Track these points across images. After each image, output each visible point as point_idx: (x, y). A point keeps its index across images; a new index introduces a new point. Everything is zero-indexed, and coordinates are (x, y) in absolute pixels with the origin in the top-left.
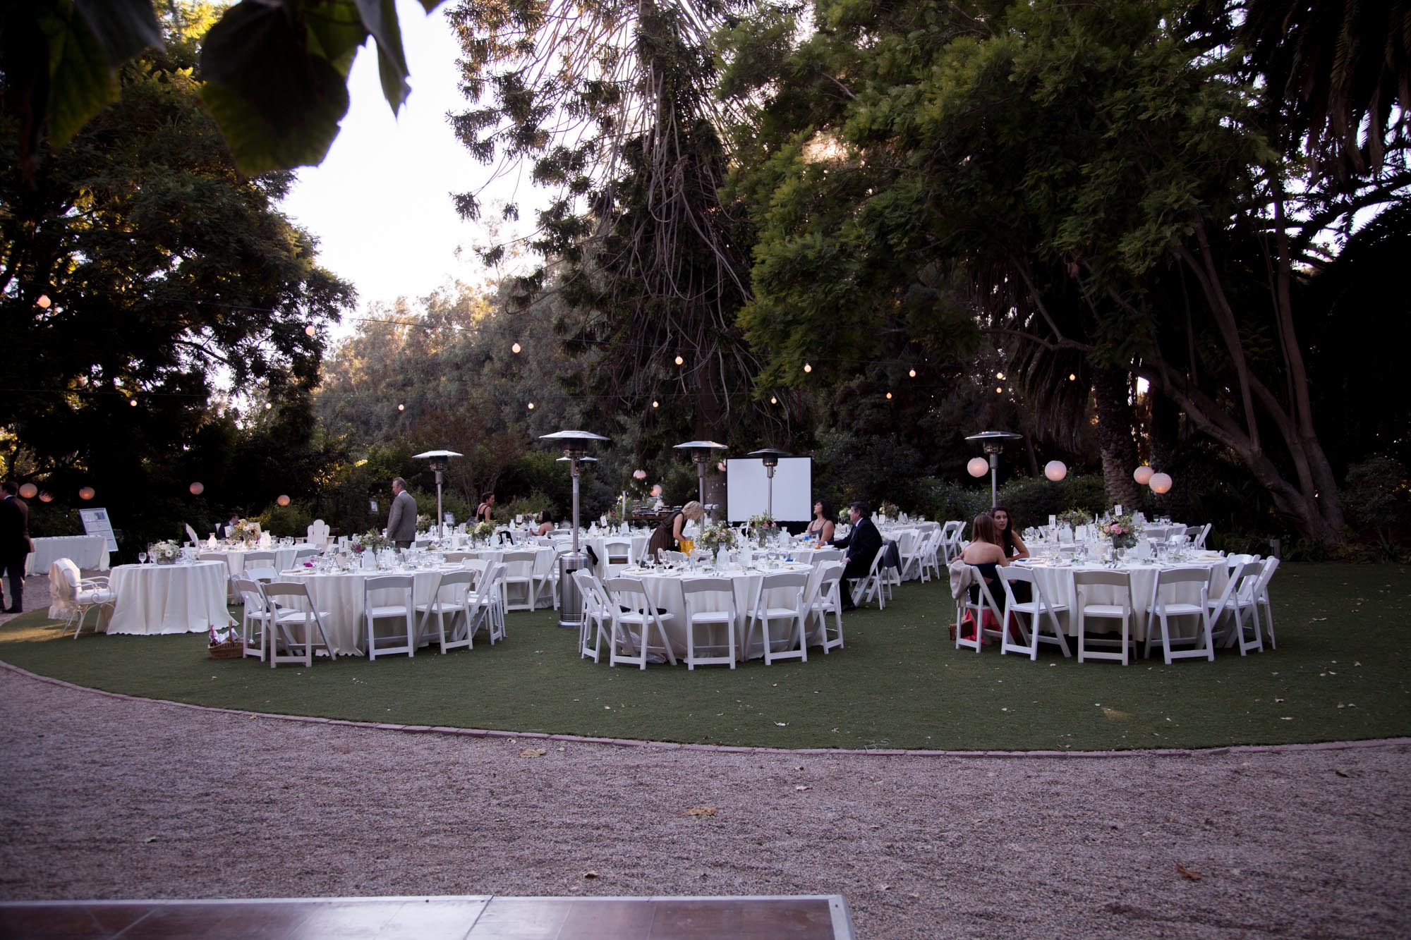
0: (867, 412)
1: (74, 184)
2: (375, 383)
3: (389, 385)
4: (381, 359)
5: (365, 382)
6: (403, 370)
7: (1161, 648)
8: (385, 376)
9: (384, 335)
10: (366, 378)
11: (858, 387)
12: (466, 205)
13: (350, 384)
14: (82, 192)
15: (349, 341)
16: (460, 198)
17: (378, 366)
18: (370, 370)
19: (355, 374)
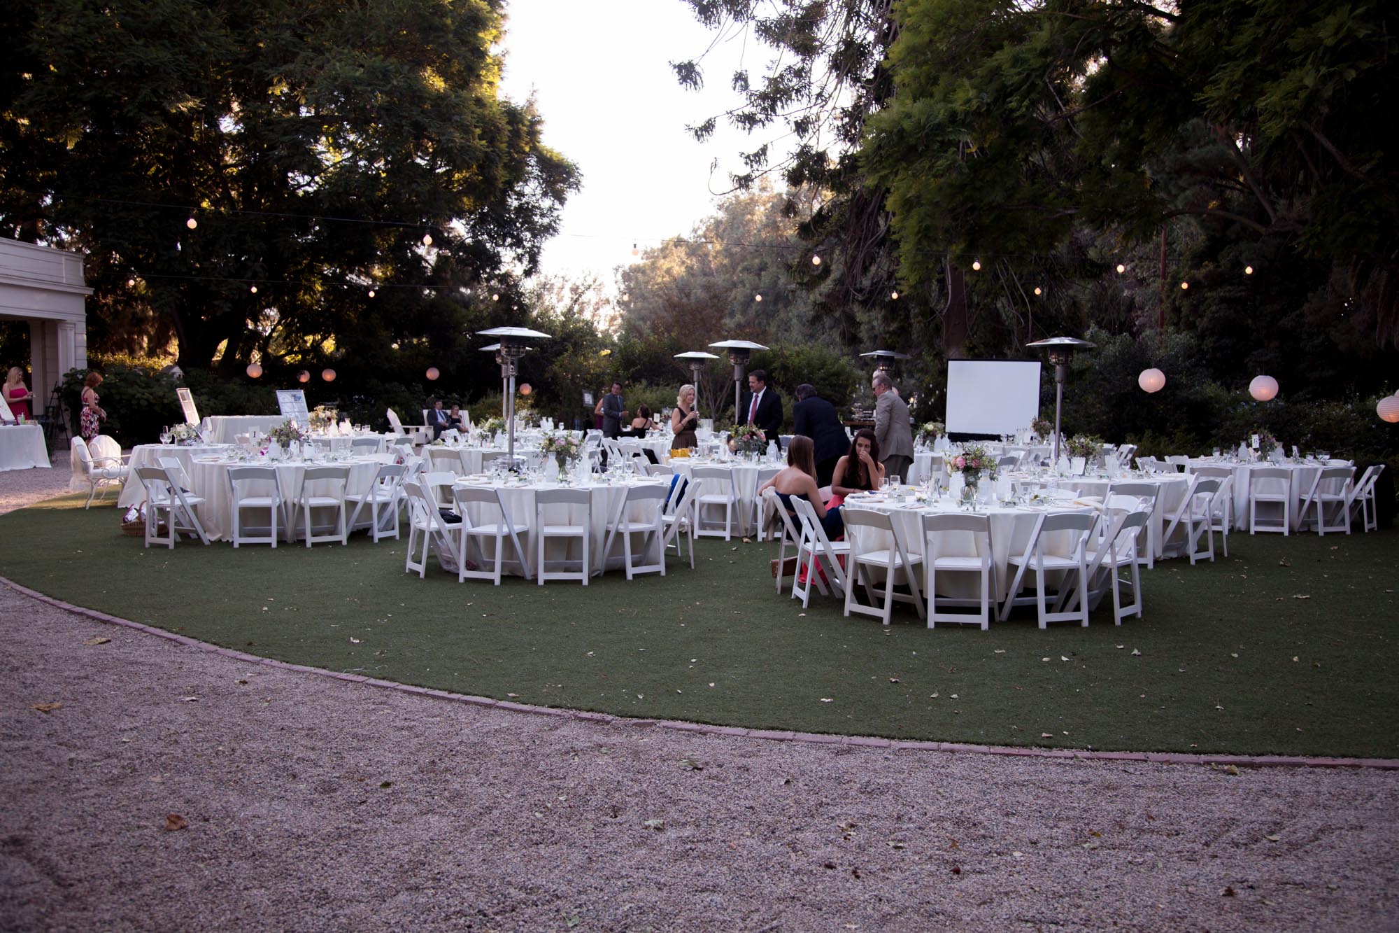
0: (1214, 308)
1: (270, 71)
2: (734, 266)
3: (746, 269)
4: (738, 243)
5: (725, 265)
6: (757, 252)
7: (1034, 608)
8: (743, 259)
9: (743, 215)
10: (726, 261)
11: (1206, 277)
12: (687, 73)
13: (710, 268)
14: (275, 81)
15: (712, 221)
16: (680, 68)
17: (736, 249)
18: (727, 252)
19: (715, 257)
